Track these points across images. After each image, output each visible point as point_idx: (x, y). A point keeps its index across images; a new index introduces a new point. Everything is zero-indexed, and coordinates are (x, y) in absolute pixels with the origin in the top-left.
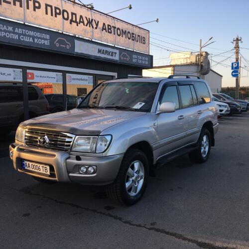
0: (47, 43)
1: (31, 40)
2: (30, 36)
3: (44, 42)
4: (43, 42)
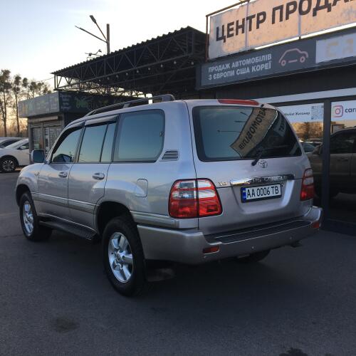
0: (267, 67)
1: (248, 71)
2: (246, 66)
3: (263, 67)
4: (261, 67)
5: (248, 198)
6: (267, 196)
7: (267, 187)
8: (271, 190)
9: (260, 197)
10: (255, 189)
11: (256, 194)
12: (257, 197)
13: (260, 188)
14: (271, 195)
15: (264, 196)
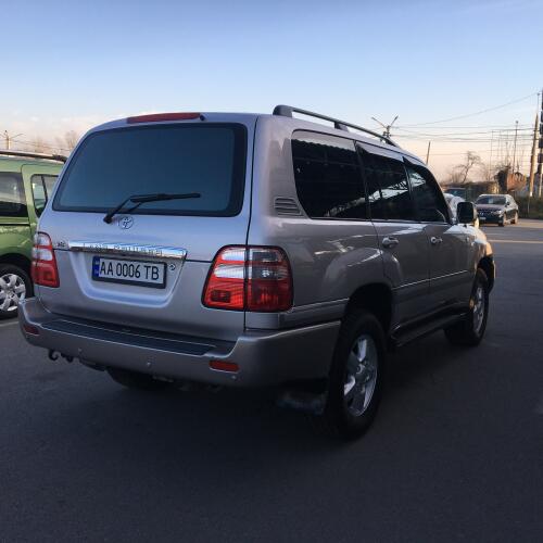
5: (102, 275)
6: (134, 279)
7: (135, 264)
8: (142, 270)
9: (122, 277)
10: (115, 263)
11: (115, 272)
12: (115, 276)
13: (122, 263)
14: (142, 279)
15: (128, 278)
